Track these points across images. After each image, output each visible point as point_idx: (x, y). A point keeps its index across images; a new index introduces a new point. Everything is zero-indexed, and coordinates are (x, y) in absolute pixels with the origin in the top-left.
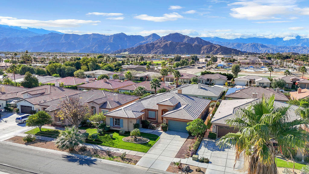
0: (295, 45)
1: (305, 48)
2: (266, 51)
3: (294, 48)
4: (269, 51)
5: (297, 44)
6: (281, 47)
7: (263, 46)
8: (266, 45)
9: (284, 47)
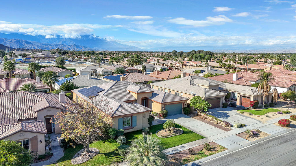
0: (57, 43)
1: (65, 46)
2: (31, 47)
3: (57, 45)
4: (34, 48)
5: (58, 42)
6: (45, 44)
7: (28, 43)
8: (30, 41)
9: (48, 45)
